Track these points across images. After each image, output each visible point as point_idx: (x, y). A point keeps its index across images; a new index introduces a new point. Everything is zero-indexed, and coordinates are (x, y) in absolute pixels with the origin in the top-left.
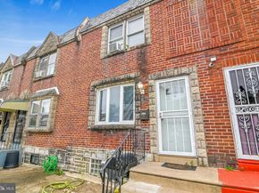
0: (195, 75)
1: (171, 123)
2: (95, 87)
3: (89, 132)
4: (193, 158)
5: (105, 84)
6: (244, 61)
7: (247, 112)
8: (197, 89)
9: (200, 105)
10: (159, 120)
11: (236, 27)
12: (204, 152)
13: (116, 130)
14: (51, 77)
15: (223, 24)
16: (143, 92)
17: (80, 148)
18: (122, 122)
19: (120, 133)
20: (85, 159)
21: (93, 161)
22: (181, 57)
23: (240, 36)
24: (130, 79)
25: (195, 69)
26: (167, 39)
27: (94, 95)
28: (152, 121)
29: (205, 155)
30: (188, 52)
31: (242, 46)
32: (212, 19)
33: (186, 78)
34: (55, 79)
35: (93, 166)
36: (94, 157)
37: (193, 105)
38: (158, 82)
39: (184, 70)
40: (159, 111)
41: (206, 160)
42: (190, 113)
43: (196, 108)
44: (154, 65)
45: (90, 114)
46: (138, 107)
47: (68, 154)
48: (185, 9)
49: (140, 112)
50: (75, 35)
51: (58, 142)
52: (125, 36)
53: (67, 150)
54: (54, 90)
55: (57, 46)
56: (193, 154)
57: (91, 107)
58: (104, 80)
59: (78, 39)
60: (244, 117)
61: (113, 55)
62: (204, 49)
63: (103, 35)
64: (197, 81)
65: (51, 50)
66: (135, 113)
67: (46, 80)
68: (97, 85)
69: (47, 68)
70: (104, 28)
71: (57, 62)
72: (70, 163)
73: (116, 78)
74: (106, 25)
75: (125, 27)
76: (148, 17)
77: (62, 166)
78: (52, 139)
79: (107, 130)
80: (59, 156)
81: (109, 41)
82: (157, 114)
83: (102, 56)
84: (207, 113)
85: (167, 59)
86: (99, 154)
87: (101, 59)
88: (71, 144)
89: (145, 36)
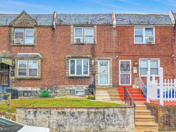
0: (111, 61)
1: (103, 76)
2: (69, 58)
3: (67, 79)
4: (108, 86)
5: (74, 57)
6: (124, 59)
8: (111, 65)
9: (112, 71)
10: (99, 75)
11: (124, 47)
12: (111, 84)
13: (82, 78)
14: (33, 46)
15: (121, 45)
16: (93, 64)
17: (62, 86)
18: (83, 75)
19: (83, 79)
20: (66, 90)
21: (70, 90)
22: (107, 53)
23: (125, 51)
24: (87, 57)
25: (112, 59)
26: (103, 44)
27: (68, 62)
28: (96, 75)
29: (112, 85)
30: (110, 52)
31: (125, 54)
32: (118, 42)
33: (109, 61)
34: (36, 48)
35: (70, 92)
36: (71, 88)
37: (110, 70)
38: (99, 61)
39: (108, 58)
40: (99, 72)
41: (112, 86)
42: (109, 73)
44: (98, 54)
45: (67, 71)
46: (91, 69)
47: (55, 89)
48: (110, 34)
49: (92, 71)
50: (53, 24)
51: (46, 84)
52: (84, 35)
53: (54, 87)
54: (39, 55)
55: (35, 25)
56: (109, 85)
57: (67, 68)
58: (74, 56)
59: (54, 27)
60: (122, 75)
61: (79, 44)
62: (115, 52)
63: (72, 31)
64: (112, 63)
65: (28, 26)
66: (90, 72)
67: (27, 47)
68: (70, 58)
69: (24, 38)
70: (72, 27)
71: (36, 37)
72: (57, 93)
73: (81, 56)
74: (73, 26)
75: (84, 31)
76: (96, 31)
77: (52, 94)
78: (41, 83)
79: (77, 78)
80: (49, 90)
81: (74, 35)
82: (98, 73)
83: (72, 43)
84: (113, 73)
85: (103, 53)
86: (74, 87)
87: (71, 45)
88: (56, 85)
89: (94, 39)
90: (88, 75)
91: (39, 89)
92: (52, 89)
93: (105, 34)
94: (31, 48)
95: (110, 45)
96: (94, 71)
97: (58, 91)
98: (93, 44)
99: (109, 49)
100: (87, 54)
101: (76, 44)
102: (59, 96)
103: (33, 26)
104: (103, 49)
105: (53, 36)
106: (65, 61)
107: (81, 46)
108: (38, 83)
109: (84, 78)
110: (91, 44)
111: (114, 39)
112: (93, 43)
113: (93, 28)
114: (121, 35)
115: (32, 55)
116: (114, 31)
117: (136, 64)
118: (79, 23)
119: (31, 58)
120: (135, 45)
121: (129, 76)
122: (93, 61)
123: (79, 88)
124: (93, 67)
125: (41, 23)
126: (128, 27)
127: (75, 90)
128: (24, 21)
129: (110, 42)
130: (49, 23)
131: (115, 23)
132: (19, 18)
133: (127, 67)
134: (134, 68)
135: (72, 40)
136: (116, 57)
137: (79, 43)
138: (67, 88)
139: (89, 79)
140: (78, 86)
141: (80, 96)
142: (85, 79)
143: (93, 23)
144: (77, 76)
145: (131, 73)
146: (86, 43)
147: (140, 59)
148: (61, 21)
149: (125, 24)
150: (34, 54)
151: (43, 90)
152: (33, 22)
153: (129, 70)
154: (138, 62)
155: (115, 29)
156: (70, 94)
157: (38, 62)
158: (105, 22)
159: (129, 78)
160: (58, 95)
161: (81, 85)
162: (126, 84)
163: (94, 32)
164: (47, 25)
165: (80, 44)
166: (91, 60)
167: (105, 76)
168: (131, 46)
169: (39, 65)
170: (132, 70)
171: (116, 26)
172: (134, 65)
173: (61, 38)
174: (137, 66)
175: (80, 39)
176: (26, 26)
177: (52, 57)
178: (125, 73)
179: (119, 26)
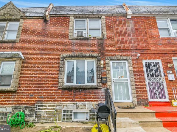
0: (130, 61)
2: (64, 58)
3: (60, 91)
5: (73, 57)
6: (150, 59)
7: (152, 81)
8: (131, 68)
9: (133, 77)
10: (113, 83)
11: (147, 42)
12: (135, 99)
14: (13, 42)
15: (142, 40)
16: (102, 66)
17: (51, 103)
18: (86, 84)
20: (57, 111)
21: (64, 111)
23: (149, 47)
24: (93, 57)
25: (131, 58)
26: (116, 39)
27: (64, 64)
28: (109, 83)
29: (136, 101)
30: (127, 49)
31: (149, 52)
32: (137, 36)
33: (126, 62)
34: (18, 45)
35: (64, 115)
36: (65, 108)
37: (130, 76)
38: (111, 62)
39: (126, 57)
40: (113, 78)
41: (136, 103)
42: (129, 80)
43: (132, 78)
44: (109, 52)
45: (60, 77)
46: (99, 75)
47: (39, 109)
48: (125, 26)
49: (101, 78)
50: (45, 14)
51: (24, 99)
52: (87, 28)
53: (37, 106)
54: (19, 54)
55: (21, 17)
56: (131, 101)
57: (60, 72)
58: (73, 55)
59: (47, 18)
60: (151, 83)
61: (80, 39)
62: (134, 49)
63: (71, 23)
64: (131, 64)
65: (12, 18)
66: (98, 78)
67: (5, 44)
68: (66, 57)
69: (5, 33)
70: (72, 18)
71: (20, 30)
72: (40, 116)
73: (83, 55)
74: (73, 16)
75: (87, 23)
76: (104, 22)
77: (31, 119)
78: (17, 98)
79: (77, 89)
80: (27, 112)
81: (75, 28)
82: (111, 80)
83: (70, 37)
84: (136, 80)
85: (116, 50)
86: (70, 106)
87: (70, 39)
88: (41, 101)
89: (102, 33)
90: (95, 84)
91: (10, 109)
92: (32, 110)
93: (117, 26)
94: (11, 44)
95: (126, 40)
96: (105, 78)
97: (42, 113)
98: (101, 39)
99: (125, 45)
100: (93, 52)
101: (76, 39)
102: (43, 123)
103: (19, 17)
104: (116, 45)
105: (44, 29)
106: (59, 63)
107: (84, 41)
108: (12, 98)
109: (89, 89)
110: (98, 39)
111: (130, 31)
112: (101, 36)
113: (100, 20)
114: (139, 26)
115: (9, 54)
116: (129, 22)
117: (169, 65)
118: (82, 13)
119: (5, 58)
120: (162, 39)
121: (163, 85)
122: (102, 62)
123: (80, 107)
124: (102, 71)
125: (30, 14)
126: (148, 17)
127: (73, 111)
128: (9, 13)
129: (125, 36)
130: (41, 14)
131: (129, 12)
132: (3, 9)
133: (157, 71)
134: (168, 72)
135: (70, 34)
136: (137, 56)
137: (81, 37)
138: (58, 107)
139: (96, 91)
140: (78, 103)
141: (81, 122)
142: (90, 91)
143: (100, 13)
144: (76, 86)
145: (164, 80)
146: (91, 37)
147: (173, 58)
148: (57, 12)
149: (144, 13)
150: (13, 52)
151: (17, 112)
152: (20, 13)
153: (161, 76)
154: (172, 63)
155: (131, 20)
156: (64, 119)
157: (16, 64)
158: (116, 12)
159: (163, 88)
160: (41, 121)
161: (83, 101)
162: (160, 98)
163: (101, 24)
164: (38, 16)
165: (82, 39)
166: (99, 60)
167: (123, 85)
168: (157, 41)
169: (16, 68)
170: (165, 75)
171: (132, 17)
172: (167, 68)
173: (55, 31)
174: (172, 69)
175: (81, 33)
176: (10, 17)
177: (39, 57)
178: (155, 81)
179: (136, 17)
